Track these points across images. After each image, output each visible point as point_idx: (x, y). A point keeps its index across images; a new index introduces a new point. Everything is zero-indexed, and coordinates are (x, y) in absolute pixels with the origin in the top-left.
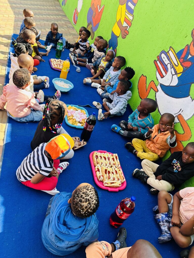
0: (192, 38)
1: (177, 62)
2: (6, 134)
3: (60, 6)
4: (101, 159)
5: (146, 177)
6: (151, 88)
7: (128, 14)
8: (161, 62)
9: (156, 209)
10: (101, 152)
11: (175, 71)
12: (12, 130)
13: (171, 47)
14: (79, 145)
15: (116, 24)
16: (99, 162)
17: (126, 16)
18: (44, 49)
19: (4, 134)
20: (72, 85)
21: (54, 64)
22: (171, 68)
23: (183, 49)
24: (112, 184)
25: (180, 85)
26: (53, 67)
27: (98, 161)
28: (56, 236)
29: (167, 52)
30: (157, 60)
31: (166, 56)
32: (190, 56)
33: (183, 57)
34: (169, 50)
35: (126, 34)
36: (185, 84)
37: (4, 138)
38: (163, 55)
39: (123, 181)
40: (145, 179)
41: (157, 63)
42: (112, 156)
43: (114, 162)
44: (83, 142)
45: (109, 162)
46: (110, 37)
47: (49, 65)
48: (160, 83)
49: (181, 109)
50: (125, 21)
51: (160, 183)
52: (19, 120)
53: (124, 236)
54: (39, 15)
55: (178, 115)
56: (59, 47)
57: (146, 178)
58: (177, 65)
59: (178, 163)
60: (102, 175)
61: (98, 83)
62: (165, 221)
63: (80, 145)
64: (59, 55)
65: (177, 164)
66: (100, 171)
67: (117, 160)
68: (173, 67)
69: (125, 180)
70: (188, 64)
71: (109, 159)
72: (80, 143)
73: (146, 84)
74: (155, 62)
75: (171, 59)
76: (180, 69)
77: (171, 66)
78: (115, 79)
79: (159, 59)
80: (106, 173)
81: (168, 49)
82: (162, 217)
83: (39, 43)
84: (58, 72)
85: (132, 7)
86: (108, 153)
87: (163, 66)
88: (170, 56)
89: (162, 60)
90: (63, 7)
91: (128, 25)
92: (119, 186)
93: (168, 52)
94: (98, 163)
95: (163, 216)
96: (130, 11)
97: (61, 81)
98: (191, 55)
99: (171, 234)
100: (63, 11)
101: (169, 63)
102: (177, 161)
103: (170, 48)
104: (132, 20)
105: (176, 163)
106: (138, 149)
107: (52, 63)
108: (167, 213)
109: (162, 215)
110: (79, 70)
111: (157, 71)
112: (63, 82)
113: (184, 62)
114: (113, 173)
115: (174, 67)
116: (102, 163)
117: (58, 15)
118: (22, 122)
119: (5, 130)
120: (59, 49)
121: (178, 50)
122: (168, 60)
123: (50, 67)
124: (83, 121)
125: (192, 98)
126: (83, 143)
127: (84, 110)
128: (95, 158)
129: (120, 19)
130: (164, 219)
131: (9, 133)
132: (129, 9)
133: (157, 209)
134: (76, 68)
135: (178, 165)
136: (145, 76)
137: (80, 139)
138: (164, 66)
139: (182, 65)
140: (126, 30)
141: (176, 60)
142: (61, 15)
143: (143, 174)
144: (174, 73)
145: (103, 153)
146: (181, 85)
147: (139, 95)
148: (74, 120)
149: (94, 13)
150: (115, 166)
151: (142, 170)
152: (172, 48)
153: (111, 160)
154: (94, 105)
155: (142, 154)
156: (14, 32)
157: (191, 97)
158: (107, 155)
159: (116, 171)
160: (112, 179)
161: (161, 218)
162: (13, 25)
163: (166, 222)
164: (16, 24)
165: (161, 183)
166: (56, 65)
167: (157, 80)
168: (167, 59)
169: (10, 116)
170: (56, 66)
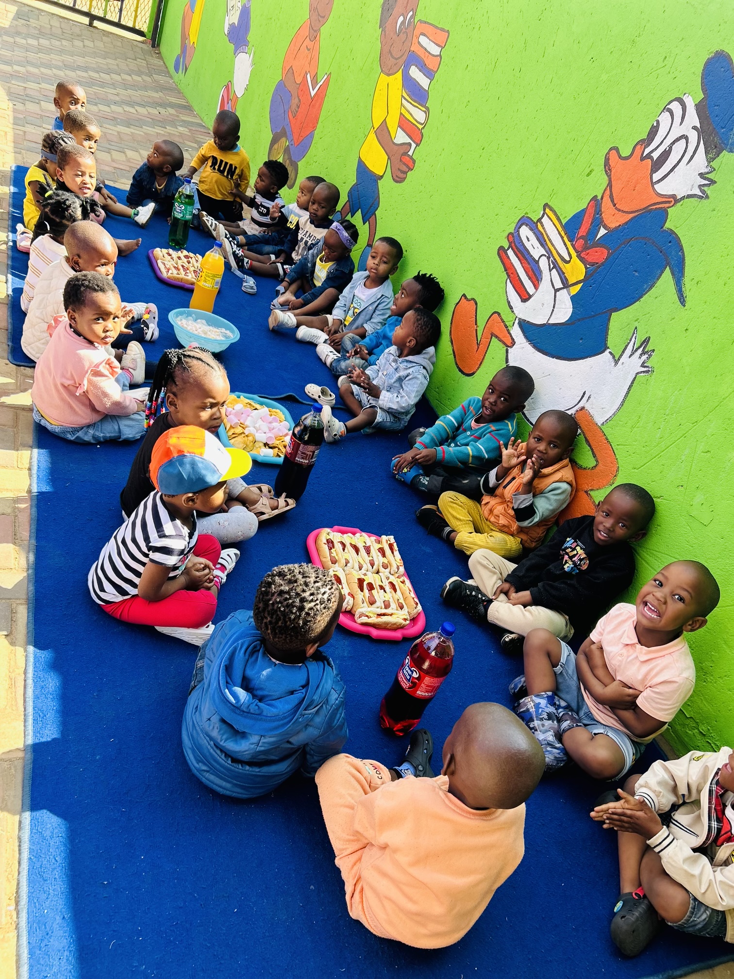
0: (606, 178)
1: (567, 249)
2: (35, 476)
3: (168, 72)
4: (344, 550)
5: (484, 601)
6: (492, 335)
7: (411, 104)
8: (520, 251)
9: (520, 686)
10: (343, 533)
11: (563, 276)
12: (53, 462)
13: (546, 206)
14: (274, 508)
15: (372, 136)
16: (337, 558)
17: (403, 111)
18: (129, 217)
19: (30, 476)
20: (232, 331)
21: (168, 266)
22: (550, 270)
23: (583, 210)
24: (382, 617)
25: (579, 320)
26: (165, 275)
27: (334, 554)
28: (223, 721)
29: (535, 220)
30: (506, 246)
31: (534, 233)
32: (602, 232)
33: (585, 234)
34: (543, 216)
35: (408, 166)
36: (594, 316)
37: (30, 485)
38: (525, 232)
39: (415, 611)
40: (481, 608)
41: (508, 257)
42: (379, 542)
43: (385, 560)
44: (285, 501)
45: (368, 559)
46: (352, 180)
47: (149, 270)
48: (520, 319)
49: (584, 393)
50: (400, 126)
51: (527, 614)
52: (70, 437)
53: (425, 751)
54: (96, 104)
55: (577, 411)
56: (181, 211)
57: (485, 603)
58: (568, 259)
59: (578, 548)
60: (349, 594)
61: (317, 328)
62: (546, 717)
63: (277, 508)
64: (179, 236)
65: (574, 549)
66: (342, 582)
67: (393, 553)
68: (556, 266)
69: (420, 608)
70: (599, 255)
71: (368, 550)
72: (275, 503)
73: (476, 324)
74: (502, 252)
75: (550, 240)
76: (577, 270)
77: (549, 262)
78: (377, 312)
79: (513, 245)
80: (362, 590)
81: (540, 213)
82: (537, 706)
83: (110, 198)
84: (182, 292)
85: (423, 81)
86: (364, 534)
87: (527, 265)
88: (545, 231)
89: (523, 244)
90: (179, 77)
91: (411, 139)
92: (404, 622)
93: (540, 220)
94: (334, 562)
95: (539, 703)
96: (418, 95)
97: (196, 320)
98: (605, 227)
99: (565, 751)
100: (179, 92)
101: (545, 256)
102: (576, 541)
103: (544, 210)
104: (424, 125)
105: (571, 548)
106: (458, 523)
107: (159, 262)
108: (551, 693)
109: (537, 700)
110: (252, 288)
111: (508, 280)
112: (204, 321)
113: (586, 248)
114: (382, 587)
115: (559, 266)
116: (347, 562)
117: (163, 105)
118: (81, 442)
119: (30, 463)
120: (179, 216)
121: (567, 213)
122: (542, 245)
123: (152, 275)
124: (278, 442)
125: (614, 357)
126: (285, 504)
127: (278, 411)
128: (325, 548)
129: (385, 119)
130: (542, 711)
131: (44, 474)
132: (411, 87)
133: (522, 686)
134: (241, 281)
135: (577, 554)
136: (473, 299)
137: (273, 492)
138: (529, 264)
139: (582, 259)
140: (406, 154)
141: (565, 244)
142: (172, 105)
143: (474, 593)
144: (558, 284)
145: (350, 534)
146: (583, 319)
147: (455, 360)
148: (250, 438)
149: (295, 101)
150: (388, 570)
151: (470, 582)
152: (551, 209)
153: (374, 552)
154: (310, 395)
155: (471, 540)
156: (16, 159)
157: (610, 352)
158: (362, 539)
159: (392, 584)
160: (380, 603)
161: (533, 710)
162: (10, 137)
163: (549, 719)
164: (21, 133)
165: (530, 612)
166: (173, 269)
167: (511, 308)
168: (536, 244)
169: (43, 423)
170: (175, 272)
